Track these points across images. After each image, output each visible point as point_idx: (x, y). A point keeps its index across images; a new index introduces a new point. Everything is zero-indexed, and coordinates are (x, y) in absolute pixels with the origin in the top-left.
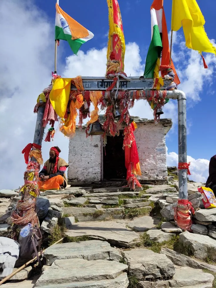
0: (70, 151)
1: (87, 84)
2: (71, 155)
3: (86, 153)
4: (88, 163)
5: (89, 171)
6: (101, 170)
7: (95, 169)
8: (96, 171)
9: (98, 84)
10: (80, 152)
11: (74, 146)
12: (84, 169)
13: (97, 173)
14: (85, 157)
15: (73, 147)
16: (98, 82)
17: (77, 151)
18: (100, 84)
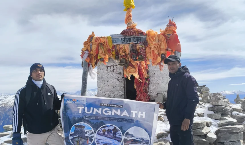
0: (98, 78)
1: (115, 40)
2: (99, 81)
3: (112, 80)
4: (114, 87)
5: (115, 94)
6: (125, 93)
7: (120, 92)
8: (121, 93)
9: (122, 40)
10: (107, 79)
11: (102, 74)
12: (111, 92)
13: (122, 95)
14: (111, 83)
15: (100, 75)
16: (122, 38)
17: (104, 78)
18: (123, 39)
